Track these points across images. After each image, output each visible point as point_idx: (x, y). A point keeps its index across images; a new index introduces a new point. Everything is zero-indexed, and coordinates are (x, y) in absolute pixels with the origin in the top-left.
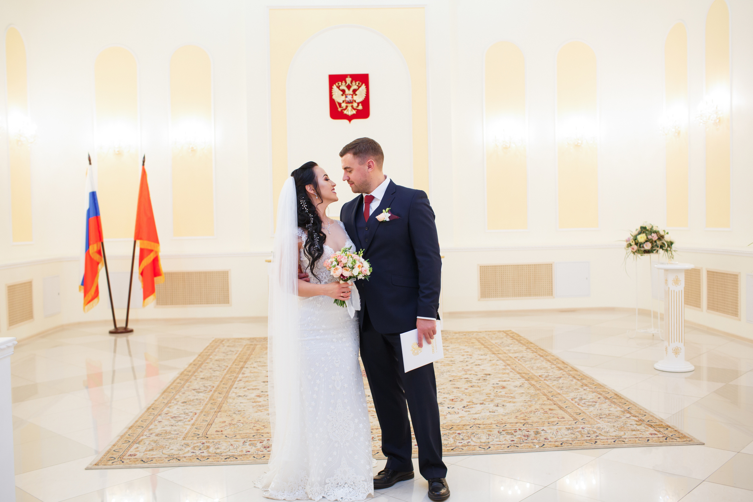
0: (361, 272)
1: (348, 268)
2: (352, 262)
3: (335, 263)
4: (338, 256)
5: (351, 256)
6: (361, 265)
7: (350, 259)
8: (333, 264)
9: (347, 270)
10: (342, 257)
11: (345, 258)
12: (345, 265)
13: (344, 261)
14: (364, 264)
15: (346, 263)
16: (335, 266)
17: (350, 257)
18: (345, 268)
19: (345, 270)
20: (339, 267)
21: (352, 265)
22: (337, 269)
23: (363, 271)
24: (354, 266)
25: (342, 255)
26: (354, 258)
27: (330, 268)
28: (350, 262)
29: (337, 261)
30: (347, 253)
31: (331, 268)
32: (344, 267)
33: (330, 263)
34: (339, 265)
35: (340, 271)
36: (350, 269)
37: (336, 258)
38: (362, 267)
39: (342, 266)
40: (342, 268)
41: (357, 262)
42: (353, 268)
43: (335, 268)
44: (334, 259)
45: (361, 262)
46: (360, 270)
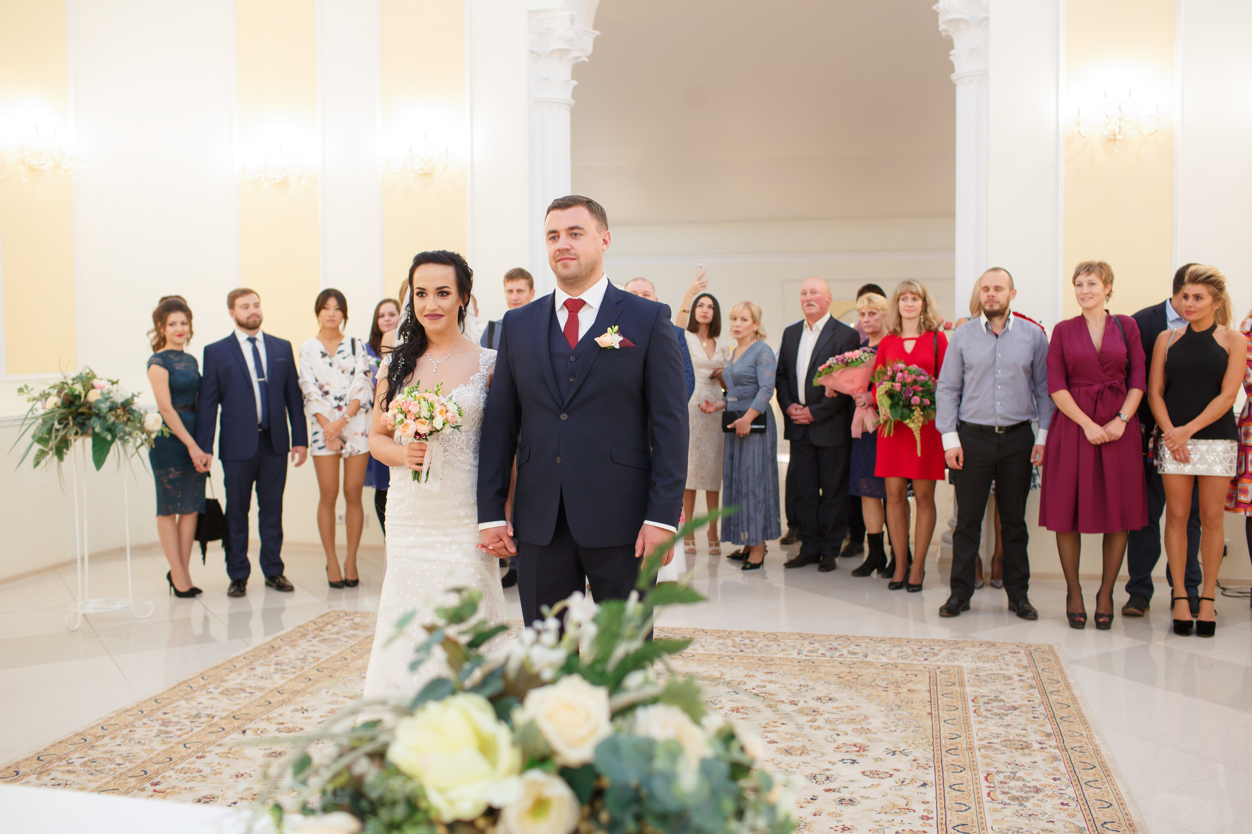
0: (446, 421)
1: (424, 420)
2: (428, 408)
3: (400, 417)
4: (403, 404)
5: (424, 399)
6: (444, 409)
7: (423, 403)
8: (399, 419)
9: (422, 423)
10: (410, 404)
11: (414, 404)
12: (417, 416)
13: (414, 409)
14: (448, 406)
15: (419, 412)
16: (402, 421)
17: (422, 400)
18: (420, 420)
19: (420, 424)
20: (409, 421)
21: (429, 413)
22: (406, 425)
23: (449, 418)
24: (433, 414)
25: (408, 400)
26: (430, 400)
27: (394, 426)
28: (426, 409)
29: (402, 412)
30: (415, 396)
31: (396, 426)
32: (417, 418)
33: (392, 418)
34: (408, 417)
35: (413, 426)
36: (428, 421)
37: (400, 407)
38: (447, 411)
39: (413, 418)
40: (414, 421)
41: (436, 405)
42: (432, 418)
43: (402, 425)
44: (396, 411)
45: (443, 404)
46: (445, 416)
